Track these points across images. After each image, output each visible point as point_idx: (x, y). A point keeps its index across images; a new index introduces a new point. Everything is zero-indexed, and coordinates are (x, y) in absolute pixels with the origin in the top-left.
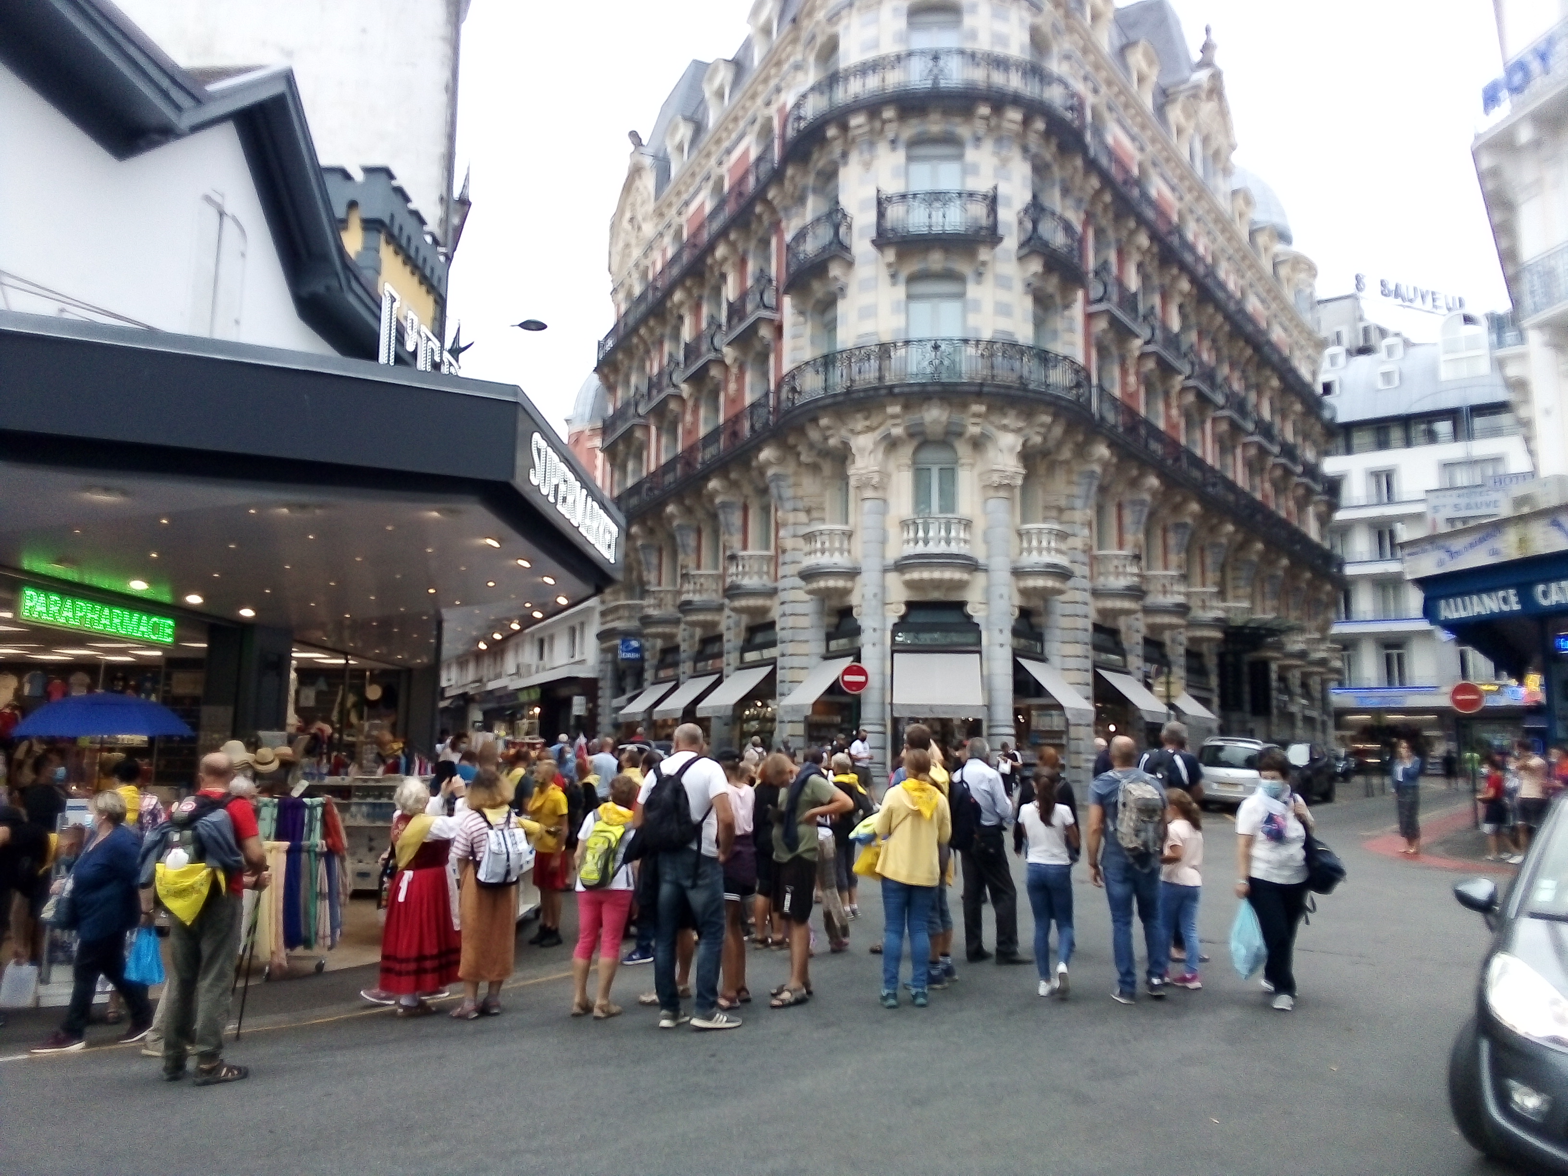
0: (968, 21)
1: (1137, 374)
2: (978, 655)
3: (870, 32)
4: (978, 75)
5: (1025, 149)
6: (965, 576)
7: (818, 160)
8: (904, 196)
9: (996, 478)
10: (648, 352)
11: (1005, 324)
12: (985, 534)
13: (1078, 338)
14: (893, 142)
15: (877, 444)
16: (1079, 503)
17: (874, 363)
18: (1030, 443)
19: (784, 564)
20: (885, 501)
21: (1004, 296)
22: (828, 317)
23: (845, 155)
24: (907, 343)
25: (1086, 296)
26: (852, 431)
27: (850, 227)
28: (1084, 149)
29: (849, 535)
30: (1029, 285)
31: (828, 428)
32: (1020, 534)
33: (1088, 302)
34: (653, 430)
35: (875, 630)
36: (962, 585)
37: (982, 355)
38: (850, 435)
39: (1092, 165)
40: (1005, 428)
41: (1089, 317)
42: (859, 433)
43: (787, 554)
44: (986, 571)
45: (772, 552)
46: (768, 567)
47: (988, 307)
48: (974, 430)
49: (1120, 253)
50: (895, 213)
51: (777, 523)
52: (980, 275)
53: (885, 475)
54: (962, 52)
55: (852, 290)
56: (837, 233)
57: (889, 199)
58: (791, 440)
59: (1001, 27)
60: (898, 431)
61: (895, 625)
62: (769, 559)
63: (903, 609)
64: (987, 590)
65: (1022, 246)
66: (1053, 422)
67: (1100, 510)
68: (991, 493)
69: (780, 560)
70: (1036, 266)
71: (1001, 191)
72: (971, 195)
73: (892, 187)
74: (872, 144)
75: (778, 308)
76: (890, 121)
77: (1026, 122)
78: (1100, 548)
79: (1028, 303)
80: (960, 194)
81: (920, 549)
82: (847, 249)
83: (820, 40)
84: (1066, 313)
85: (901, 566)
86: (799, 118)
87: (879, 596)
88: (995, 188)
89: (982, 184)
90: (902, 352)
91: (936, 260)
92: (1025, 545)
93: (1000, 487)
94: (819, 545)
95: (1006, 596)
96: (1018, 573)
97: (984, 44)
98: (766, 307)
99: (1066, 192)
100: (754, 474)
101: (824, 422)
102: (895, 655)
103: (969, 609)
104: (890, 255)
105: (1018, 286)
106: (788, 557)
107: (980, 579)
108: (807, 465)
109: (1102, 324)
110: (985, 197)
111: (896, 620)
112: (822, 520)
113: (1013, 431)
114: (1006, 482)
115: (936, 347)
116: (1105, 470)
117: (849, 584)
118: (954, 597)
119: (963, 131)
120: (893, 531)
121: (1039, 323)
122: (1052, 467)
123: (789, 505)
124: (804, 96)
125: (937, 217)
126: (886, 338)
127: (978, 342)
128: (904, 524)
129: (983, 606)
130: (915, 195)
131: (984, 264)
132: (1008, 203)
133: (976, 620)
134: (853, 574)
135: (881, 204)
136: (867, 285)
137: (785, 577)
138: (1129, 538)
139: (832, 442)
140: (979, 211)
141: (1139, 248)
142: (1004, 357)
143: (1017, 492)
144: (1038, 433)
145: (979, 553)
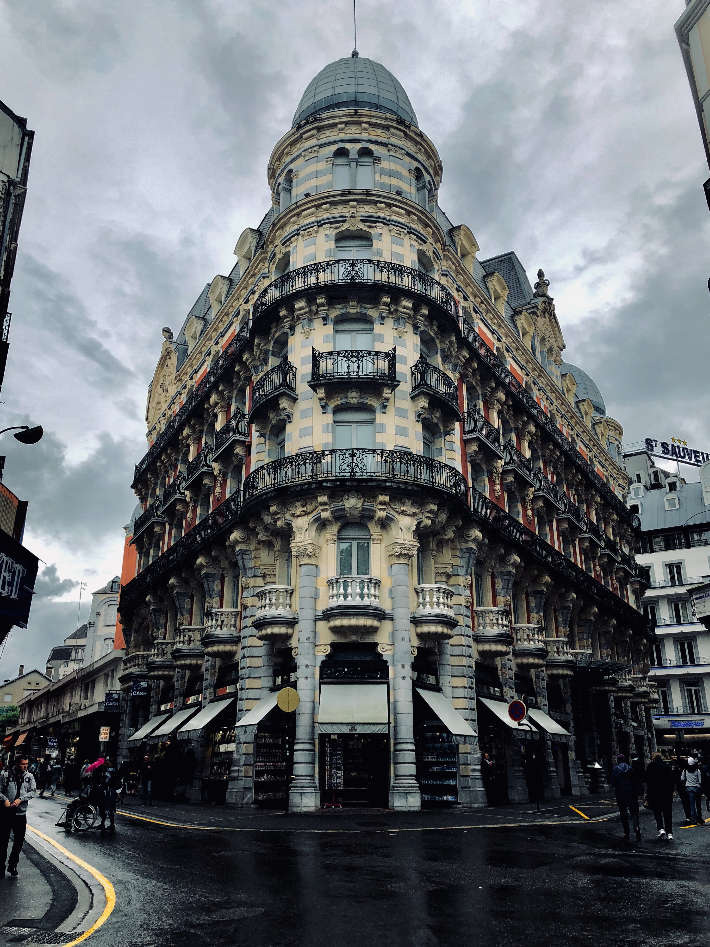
0: (376, 244)
1: (501, 484)
2: (386, 686)
3: (311, 250)
4: (382, 277)
5: (416, 327)
6: (375, 623)
7: (275, 332)
8: (331, 353)
9: (397, 549)
10: (167, 472)
11: (403, 442)
12: (391, 591)
13: (458, 456)
14: (324, 319)
15: (311, 524)
16: (462, 571)
17: (309, 467)
18: (422, 525)
19: (246, 617)
20: (317, 566)
21: (401, 422)
22: (280, 439)
23: (292, 328)
24: (332, 452)
25: (462, 427)
26: (293, 515)
27: (295, 375)
28: (458, 332)
29: (291, 593)
30: (419, 415)
31: (276, 513)
32: (417, 593)
33: (463, 432)
34: (167, 527)
35: (307, 666)
36: (374, 630)
37: (386, 461)
38: (292, 518)
39: (463, 342)
40: (403, 513)
41: (465, 443)
42: (298, 516)
43: (248, 610)
44: (392, 619)
45: (239, 609)
46: (235, 621)
47: (390, 429)
48: (381, 514)
49: (486, 403)
50: (325, 365)
51: (242, 587)
52: (385, 407)
53: (317, 547)
54: (371, 261)
55: (295, 418)
56: (285, 379)
57: (321, 355)
58: (251, 525)
59: (397, 249)
60: (326, 515)
61: (323, 662)
62: (236, 615)
63: (329, 649)
64: (393, 634)
65: (414, 389)
66: (438, 509)
67: (479, 578)
68: (395, 561)
69: (243, 616)
70: (423, 402)
71: (399, 352)
72: (377, 353)
73: (323, 348)
74: (310, 321)
75: (249, 434)
76: (322, 305)
77: (416, 309)
78: (479, 605)
79: (419, 427)
80: (369, 353)
81: (341, 601)
82: (293, 390)
83: (279, 256)
84: (448, 438)
85: (327, 616)
86: (262, 304)
87: (311, 640)
88: (394, 349)
89: (385, 347)
90: (328, 459)
91: (353, 397)
92: (421, 600)
93: (400, 556)
94: (268, 601)
95: (407, 639)
96: (416, 621)
97: (386, 257)
98: (240, 433)
99: (445, 359)
100: (229, 551)
101: (273, 509)
102: (322, 686)
103: (379, 649)
104: (321, 393)
105: (413, 417)
106: (248, 613)
107: (387, 626)
108: (264, 542)
109: (474, 448)
110: (387, 355)
111: (324, 658)
112: (274, 583)
113: (409, 515)
114: (406, 552)
115: (353, 455)
116: (479, 549)
117: (290, 631)
118: (368, 640)
119: (373, 313)
120: (323, 588)
121: (428, 444)
122: (441, 544)
123: (250, 573)
124: (266, 291)
125: (354, 367)
126: (318, 448)
127: (382, 451)
128: (331, 583)
129: (390, 647)
130: (338, 353)
131: (387, 399)
132: (404, 360)
133: (384, 658)
134: (292, 623)
135: (316, 358)
136: (304, 414)
137: (246, 627)
138: (501, 599)
139: (279, 523)
140: (383, 365)
141: (498, 401)
142: (401, 462)
143: (415, 559)
144: (428, 517)
145: (387, 606)
